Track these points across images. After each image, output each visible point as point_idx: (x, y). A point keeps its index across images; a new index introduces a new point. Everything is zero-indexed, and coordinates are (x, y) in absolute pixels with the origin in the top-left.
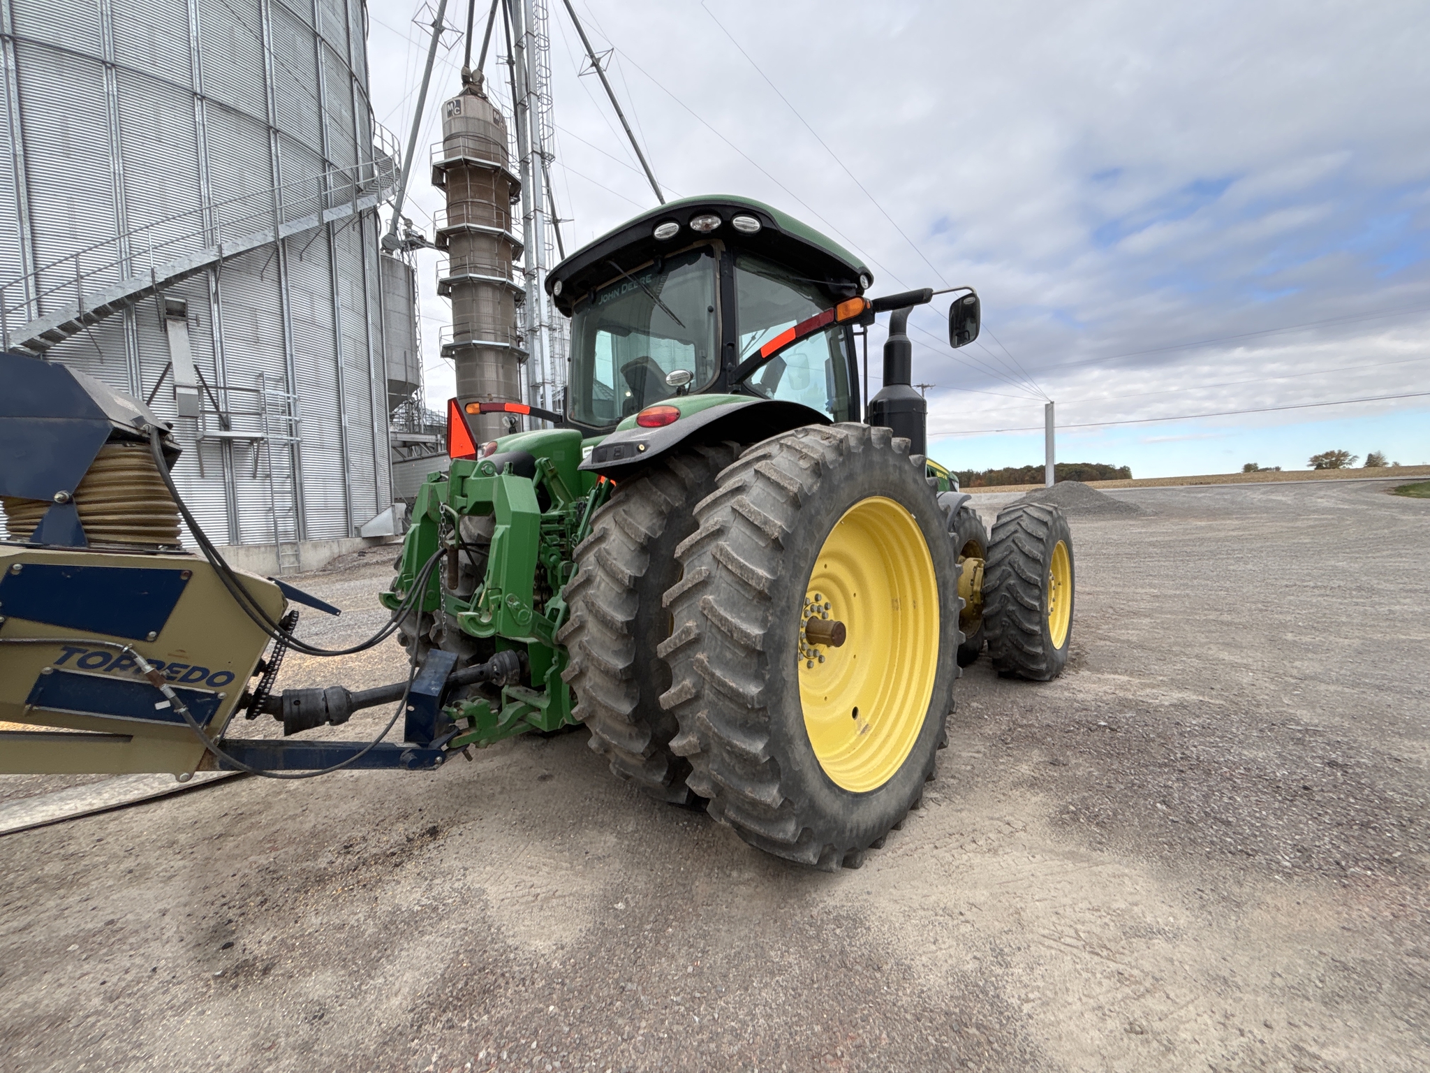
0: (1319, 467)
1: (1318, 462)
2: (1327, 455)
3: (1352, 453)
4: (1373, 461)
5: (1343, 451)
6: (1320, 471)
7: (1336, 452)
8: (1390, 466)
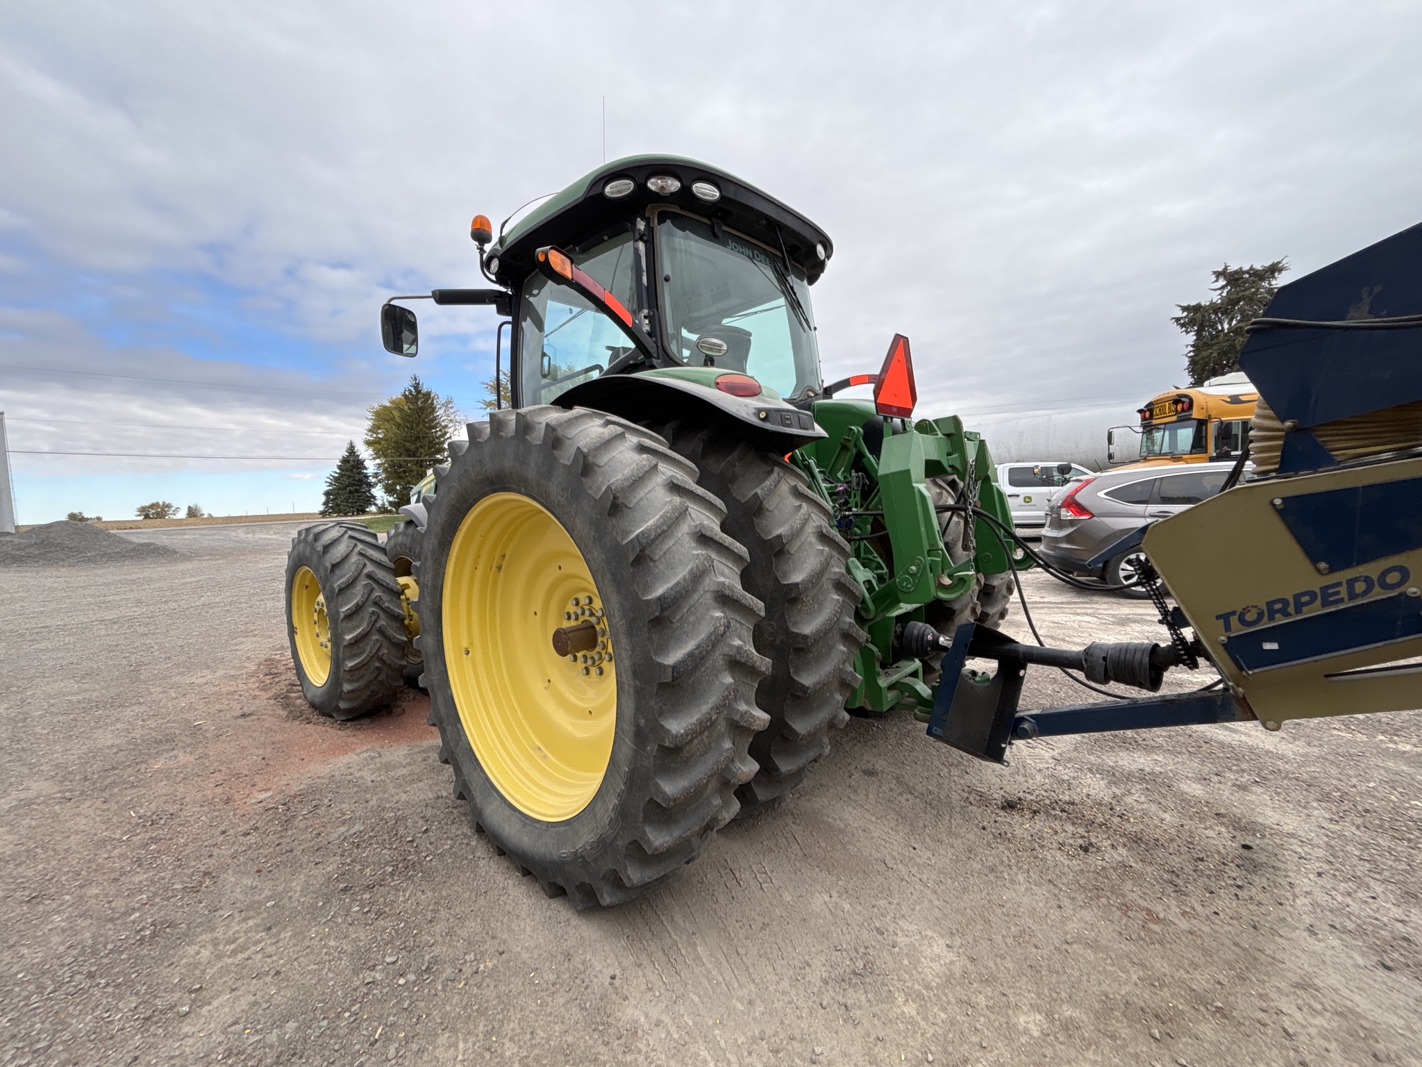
0: (147, 516)
1: (145, 512)
2: (152, 506)
3: (175, 505)
4: (192, 513)
5: (167, 502)
6: (148, 521)
7: (161, 503)
8: (206, 516)
